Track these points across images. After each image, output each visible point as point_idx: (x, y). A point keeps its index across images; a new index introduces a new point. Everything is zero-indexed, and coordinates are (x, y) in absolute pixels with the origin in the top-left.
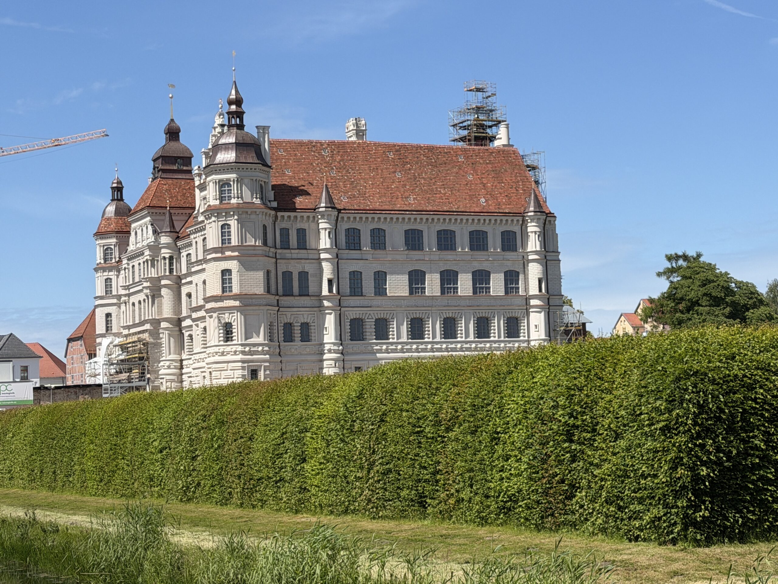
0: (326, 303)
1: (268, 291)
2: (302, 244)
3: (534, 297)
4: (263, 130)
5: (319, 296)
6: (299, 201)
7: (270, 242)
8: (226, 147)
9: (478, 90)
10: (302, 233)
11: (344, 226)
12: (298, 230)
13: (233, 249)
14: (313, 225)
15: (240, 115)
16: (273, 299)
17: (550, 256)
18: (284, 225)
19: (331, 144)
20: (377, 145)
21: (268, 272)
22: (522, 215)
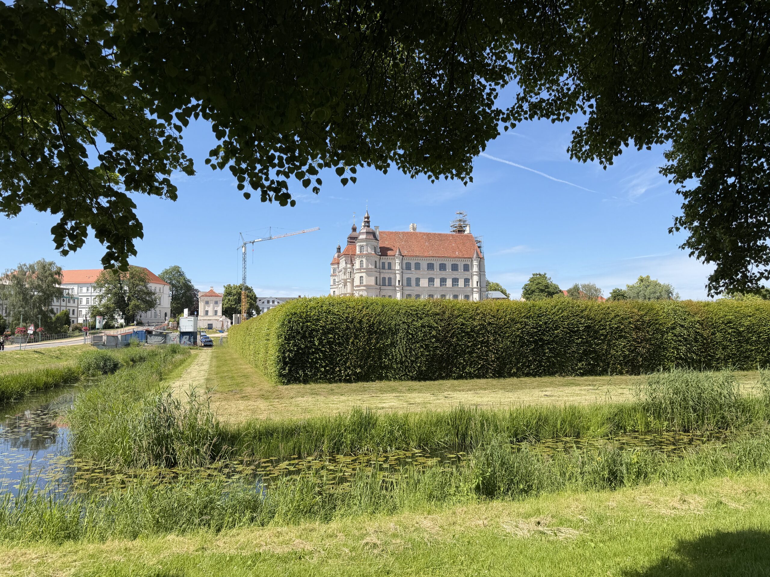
0: (397, 289)
1: (376, 284)
2: (390, 268)
3: (475, 288)
4: (377, 227)
5: (395, 286)
6: (389, 253)
7: (378, 266)
8: (363, 233)
9: (461, 214)
10: (390, 264)
11: (405, 262)
12: (388, 263)
13: (364, 269)
14: (394, 261)
15: (368, 222)
16: (378, 287)
17: (482, 273)
18: (383, 261)
19: (403, 233)
20: (420, 233)
21: (376, 278)
22: (471, 258)
